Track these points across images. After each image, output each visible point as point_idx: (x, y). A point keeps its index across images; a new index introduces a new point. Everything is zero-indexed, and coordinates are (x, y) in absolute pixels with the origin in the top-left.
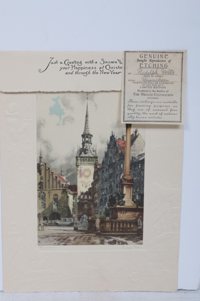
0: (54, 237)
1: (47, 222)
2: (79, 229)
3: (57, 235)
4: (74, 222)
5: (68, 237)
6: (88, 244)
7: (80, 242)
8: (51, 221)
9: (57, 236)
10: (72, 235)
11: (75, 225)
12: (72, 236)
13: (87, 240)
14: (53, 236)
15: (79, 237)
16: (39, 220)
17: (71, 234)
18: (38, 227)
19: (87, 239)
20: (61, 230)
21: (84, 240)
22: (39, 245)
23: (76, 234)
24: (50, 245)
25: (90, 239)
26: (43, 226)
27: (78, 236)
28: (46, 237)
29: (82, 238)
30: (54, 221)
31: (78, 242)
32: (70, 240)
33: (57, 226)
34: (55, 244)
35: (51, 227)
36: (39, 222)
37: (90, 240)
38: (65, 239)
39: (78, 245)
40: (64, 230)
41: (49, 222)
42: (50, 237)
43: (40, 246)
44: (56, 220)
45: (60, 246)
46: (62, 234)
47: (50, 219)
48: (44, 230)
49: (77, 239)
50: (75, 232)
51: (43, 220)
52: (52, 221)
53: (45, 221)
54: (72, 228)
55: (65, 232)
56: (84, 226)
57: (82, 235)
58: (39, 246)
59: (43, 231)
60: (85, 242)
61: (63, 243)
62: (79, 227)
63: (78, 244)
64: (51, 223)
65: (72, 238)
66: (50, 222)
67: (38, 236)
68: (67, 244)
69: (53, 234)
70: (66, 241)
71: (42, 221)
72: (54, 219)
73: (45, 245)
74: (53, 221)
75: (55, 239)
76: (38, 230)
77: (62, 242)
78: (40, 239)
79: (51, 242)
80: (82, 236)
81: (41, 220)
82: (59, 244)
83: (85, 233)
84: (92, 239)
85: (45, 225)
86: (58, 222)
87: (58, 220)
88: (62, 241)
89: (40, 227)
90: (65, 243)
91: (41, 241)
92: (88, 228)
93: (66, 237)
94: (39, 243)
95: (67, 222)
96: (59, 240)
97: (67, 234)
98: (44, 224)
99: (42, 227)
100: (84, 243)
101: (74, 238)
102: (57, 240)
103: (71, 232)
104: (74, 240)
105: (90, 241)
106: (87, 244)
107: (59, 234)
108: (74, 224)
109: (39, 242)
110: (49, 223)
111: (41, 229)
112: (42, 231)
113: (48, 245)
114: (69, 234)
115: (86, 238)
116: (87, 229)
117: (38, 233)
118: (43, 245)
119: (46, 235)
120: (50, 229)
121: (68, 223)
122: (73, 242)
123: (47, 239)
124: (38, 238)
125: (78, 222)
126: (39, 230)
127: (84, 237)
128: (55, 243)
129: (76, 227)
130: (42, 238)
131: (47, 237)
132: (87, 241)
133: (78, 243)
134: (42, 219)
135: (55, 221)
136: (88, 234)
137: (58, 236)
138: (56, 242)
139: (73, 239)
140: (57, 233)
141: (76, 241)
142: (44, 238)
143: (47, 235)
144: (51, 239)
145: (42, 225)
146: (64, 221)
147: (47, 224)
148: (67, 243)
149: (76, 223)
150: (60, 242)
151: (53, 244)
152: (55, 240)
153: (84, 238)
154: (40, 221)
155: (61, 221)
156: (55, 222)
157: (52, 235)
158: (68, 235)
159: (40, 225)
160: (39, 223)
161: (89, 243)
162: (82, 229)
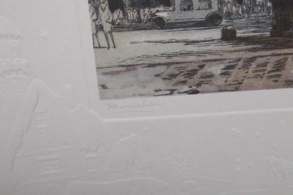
0: (151, 69)
1: (125, 14)
2: (240, 34)
3: (164, 60)
4: (220, 9)
5: (202, 67)
6: (273, 83)
7: (246, 81)
8: (139, 13)
9: (164, 64)
10: (217, 57)
11: (224, 22)
12: (215, 60)
13: (269, 72)
14: (150, 66)
15: (240, 64)
16: (96, 10)
17: (210, 53)
18: (95, 35)
19: (269, 68)
20: (177, 42)
21: (261, 73)
22: (103, 97)
23: (230, 52)
24: (142, 95)
25: (280, 66)
26: (110, 32)
27: (239, 60)
28: (124, 69)
29: (254, 65)
30: (147, 10)
31: (240, 79)
32: (211, 76)
33: (162, 28)
34: (160, 90)
35: (138, 32)
36: (95, 17)
37: (283, 73)
38: (191, 74)
39: (237, 89)
40: (187, 43)
41: (132, 15)
42: (140, 69)
43: (108, 101)
44: (154, 7)
45: (176, 98)
46: (181, 54)
47: (133, 5)
48: (115, 47)
49: (234, 72)
50: (227, 46)
51: (107, 10)
52: (141, 11)
53: (118, 14)
54: (216, 34)
55: (190, 48)
56: (258, 22)
57: (254, 54)
58: (104, 102)
59: (112, 49)
60: (265, 78)
61: (186, 88)
62: (240, 28)
63: (237, 87)
64: (139, 20)
65: (217, 69)
66: (135, 14)
67: (97, 68)
68: (199, 89)
69: (148, 57)
70: (196, 78)
71: (105, 15)
72: (149, 4)
73: (124, 96)
74: (145, 13)
75: (157, 76)
76: (94, 47)
77: (184, 82)
78: (106, 78)
79: (144, 87)
80: (253, 59)
81: (103, 10)
82: (172, 92)
83: (265, 49)
84: (287, 67)
85: (118, 27)
86: (163, 14)
87: (161, 8)
88: (182, 79)
89: (101, 35)
90: (194, 88)
91: (108, 85)
92: (274, 27)
93: (195, 66)
94: (104, 91)
95: (195, 11)
96: (172, 76)
97: (199, 54)
98: (113, 23)
99: (109, 35)
100: (261, 82)
101: (222, 66)
102: (164, 79)
103: (212, 47)
104: (222, 74)
105: (279, 76)
106: (268, 87)
107: (169, 56)
108: (220, 18)
109: (104, 87)
110: (133, 21)
111: (104, 43)
112: (109, 48)
113: (134, 95)
114: (204, 53)
115: (265, 65)
116: (268, 34)
117: (96, 58)
118: (117, 97)
119: (124, 63)
120: (135, 39)
121: (200, 15)
122: (221, 81)
123: (128, 78)
124: (98, 74)
125: (234, 9)
126: (100, 47)
127: (260, 61)
128: (158, 88)
129: (229, 28)
130: (113, 73)
131: (130, 68)
132: (273, 74)
133: (240, 83)
134: (103, 6)
135: (153, 10)
136: (272, 49)
137: (168, 64)
138: (160, 84)
139: (219, 72)
140: (163, 55)
141: (230, 79)
142: (118, 73)
143: (130, 62)
144: (143, 73)
145: (107, 27)
146: (185, 10)
147: (126, 23)
148: (199, 85)
149: (229, 14)
150: (177, 84)
151: (151, 91)
152: (159, 80)
153: (258, 66)
154: (98, 14)
155: (174, 10)
156: (154, 15)
157: (146, 62)
158: (202, 58)
159: (100, 28)
160: (95, 21)
161: (276, 81)
162: (252, 34)
